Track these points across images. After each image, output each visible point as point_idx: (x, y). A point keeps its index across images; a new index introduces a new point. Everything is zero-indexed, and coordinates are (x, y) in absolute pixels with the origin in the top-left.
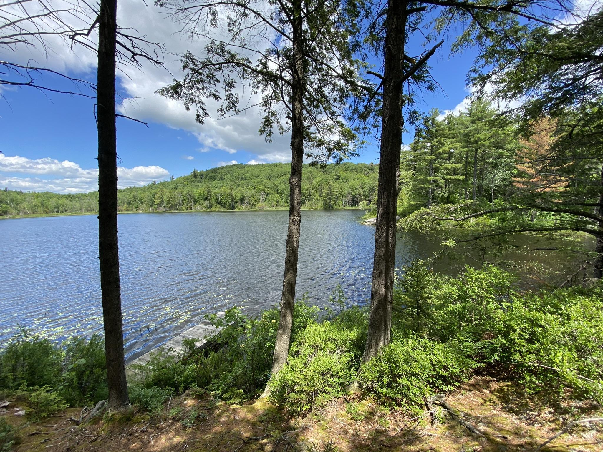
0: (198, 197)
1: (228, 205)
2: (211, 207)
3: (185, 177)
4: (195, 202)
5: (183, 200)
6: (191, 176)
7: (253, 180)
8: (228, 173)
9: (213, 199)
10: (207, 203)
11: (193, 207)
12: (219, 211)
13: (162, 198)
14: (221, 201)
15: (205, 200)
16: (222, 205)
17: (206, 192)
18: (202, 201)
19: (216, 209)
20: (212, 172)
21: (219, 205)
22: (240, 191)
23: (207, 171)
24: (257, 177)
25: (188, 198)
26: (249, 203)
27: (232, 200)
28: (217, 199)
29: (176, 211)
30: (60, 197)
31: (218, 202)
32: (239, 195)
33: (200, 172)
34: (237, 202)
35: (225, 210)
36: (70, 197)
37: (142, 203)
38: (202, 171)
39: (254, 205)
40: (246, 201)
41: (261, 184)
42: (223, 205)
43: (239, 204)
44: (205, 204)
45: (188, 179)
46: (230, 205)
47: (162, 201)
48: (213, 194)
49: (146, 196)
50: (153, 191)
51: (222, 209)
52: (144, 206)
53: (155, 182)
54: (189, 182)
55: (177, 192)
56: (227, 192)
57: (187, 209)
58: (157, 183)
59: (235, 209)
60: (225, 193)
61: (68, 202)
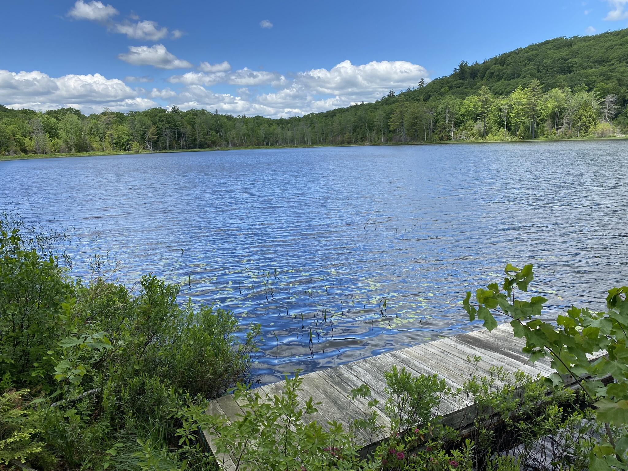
0: (463, 115)
1: (522, 128)
2: (487, 132)
3: (444, 79)
4: (458, 124)
5: (436, 121)
6: (455, 75)
7: (589, 71)
8: (530, 60)
9: (491, 117)
10: (479, 126)
11: (452, 134)
12: (502, 142)
13: (402, 118)
14: (509, 122)
15: (476, 120)
16: (509, 130)
17: (480, 104)
18: (471, 122)
19: (496, 138)
20: (496, 64)
21: (502, 130)
22: (556, 97)
23: (485, 62)
24: (601, 62)
25: (445, 118)
26: (573, 124)
27: (533, 117)
28: (500, 117)
29: (422, 142)
30: (270, 122)
31: (501, 124)
32: (551, 105)
33: (472, 67)
34: (544, 121)
35: (515, 139)
36: (281, 122)
37: (371, 129)
38: (477, 63)
39: (585, 128)
40: (565, 119)
41: (608, 78)
42: (511, 129)
43: (547, 127)
44: (475, 129)
45: (448, 82)
46: (527, 128)
47: (402, 124)
48: (493, 108)
49: (378, 117)
50: (388, 108)
51: (508, 137)
52: (374, 134)
53: (392, 92)
54: (450, 88)
55: (427, 108)
56: (524, 101)
57: (441, 139)
58: (395, 94)
59: (536, 136)
60: (519, 103)
61: (278, 130)
